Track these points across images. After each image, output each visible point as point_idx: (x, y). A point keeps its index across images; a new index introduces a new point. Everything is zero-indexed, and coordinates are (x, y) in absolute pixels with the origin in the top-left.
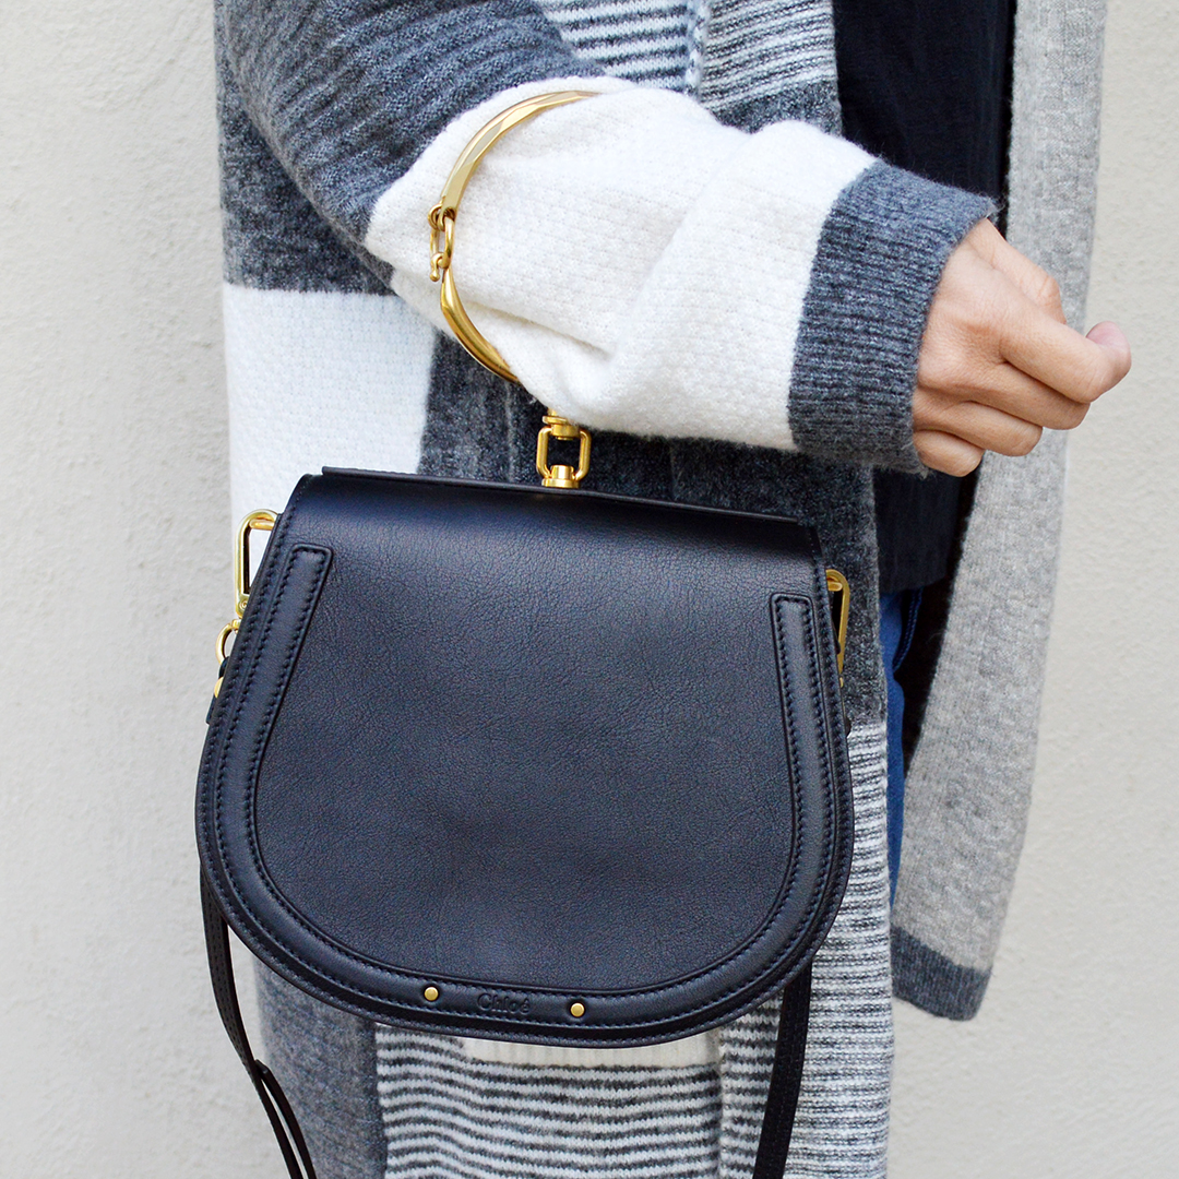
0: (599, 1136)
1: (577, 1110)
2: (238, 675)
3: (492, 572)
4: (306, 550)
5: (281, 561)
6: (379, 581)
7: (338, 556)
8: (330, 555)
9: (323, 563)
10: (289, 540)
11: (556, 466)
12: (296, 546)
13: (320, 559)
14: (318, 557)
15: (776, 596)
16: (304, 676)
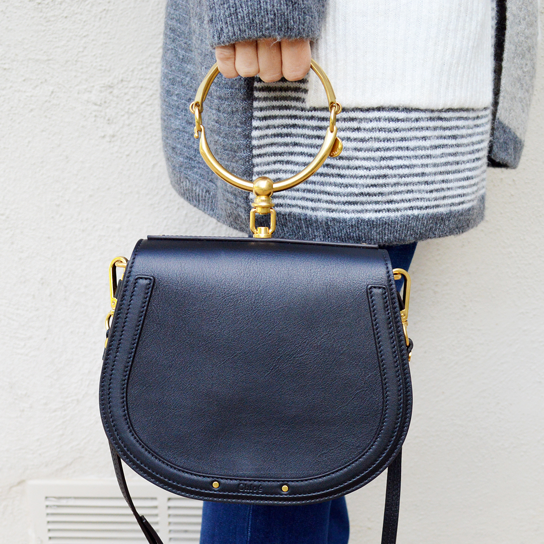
0: (378, 149)
1: (367, 135)
2: (114, 340)
3: (231, 283)
4: (141, 278)
5: (130, 283)
6: (177, 291)
7: (157, 280)
8: (153, 280)
9: (150, 284)
10: (133, 273)
11: (259, 228)
12: (137, 277)
13: (148, 283)
14: (147, 282)
15: (370, 286)
16: (145, 338)
